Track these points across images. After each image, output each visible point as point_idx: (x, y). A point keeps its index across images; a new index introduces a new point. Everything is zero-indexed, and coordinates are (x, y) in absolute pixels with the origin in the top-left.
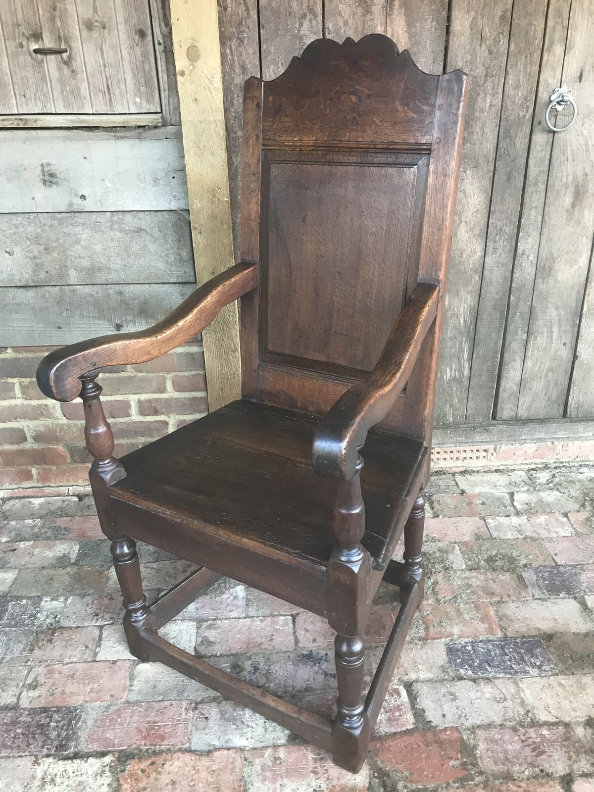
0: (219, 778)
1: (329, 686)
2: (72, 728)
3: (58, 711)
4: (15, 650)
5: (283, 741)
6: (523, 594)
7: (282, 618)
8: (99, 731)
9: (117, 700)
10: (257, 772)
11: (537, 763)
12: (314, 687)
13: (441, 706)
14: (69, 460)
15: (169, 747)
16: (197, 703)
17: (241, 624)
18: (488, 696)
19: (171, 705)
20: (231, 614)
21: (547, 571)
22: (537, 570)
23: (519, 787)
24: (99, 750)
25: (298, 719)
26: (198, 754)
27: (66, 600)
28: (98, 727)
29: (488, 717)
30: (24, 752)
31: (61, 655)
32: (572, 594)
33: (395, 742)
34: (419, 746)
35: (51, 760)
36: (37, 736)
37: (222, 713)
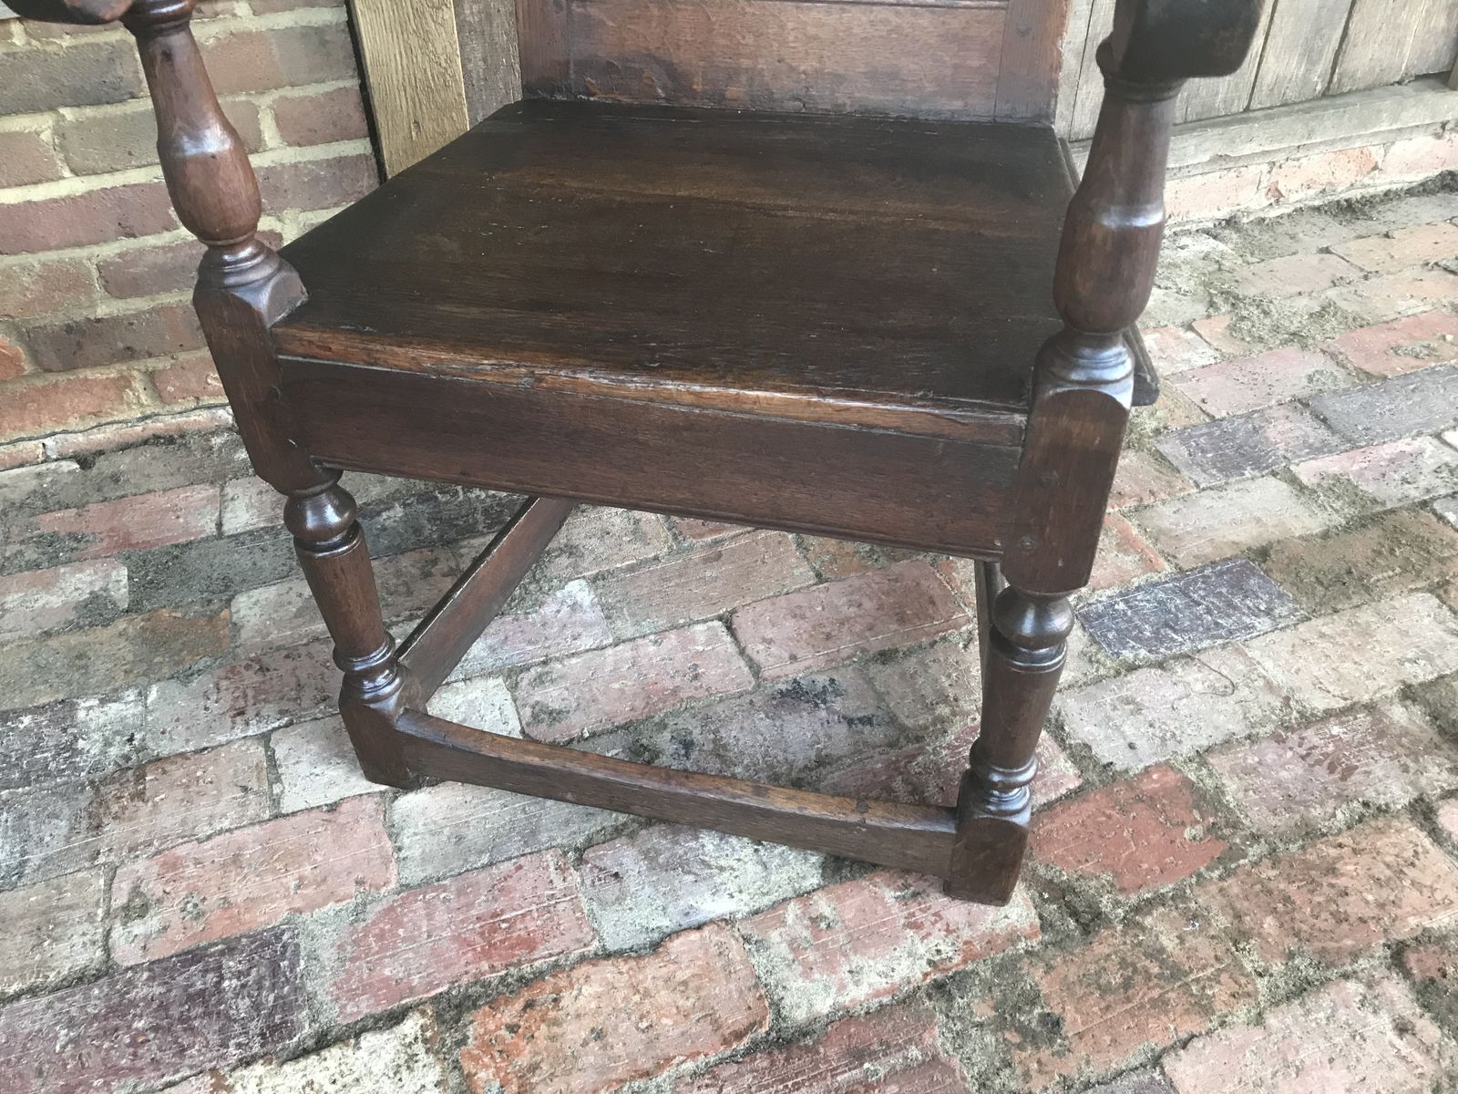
0: (703, 994)
1: (866, 743)
2: (288, 980)
3: (231, 948)
4: (47, 839)
5: (814, 880)
6: (1179, 485)
7: (700, 627)
8: (359, 968)
9: (378, 888)
10: (784, 959)
11: (1351, 790)
12: (833, 752)
13: (1117, 728)
14: (28, 368)
15: (553, 959)
16: (580, 851)
17: (610, 660)
18: (1199, 687)
19: (520, 868)
20: (578, 642)
21: (1202, 435)
22: (1184, 436)
23: (1340, 846)
24: (379, 1010)
25: (862, 824)
26: (630, 957)
27: (142, 695)
28: (353, 960)
29: (1216, 728)
30: (177, 1071)
31: (183, 822)
32: (1267, 467)
33: (1058, 822)
34: (1109, 817)
35: (259, 1069)
36: (196, 1023)
37: (649, 856)
